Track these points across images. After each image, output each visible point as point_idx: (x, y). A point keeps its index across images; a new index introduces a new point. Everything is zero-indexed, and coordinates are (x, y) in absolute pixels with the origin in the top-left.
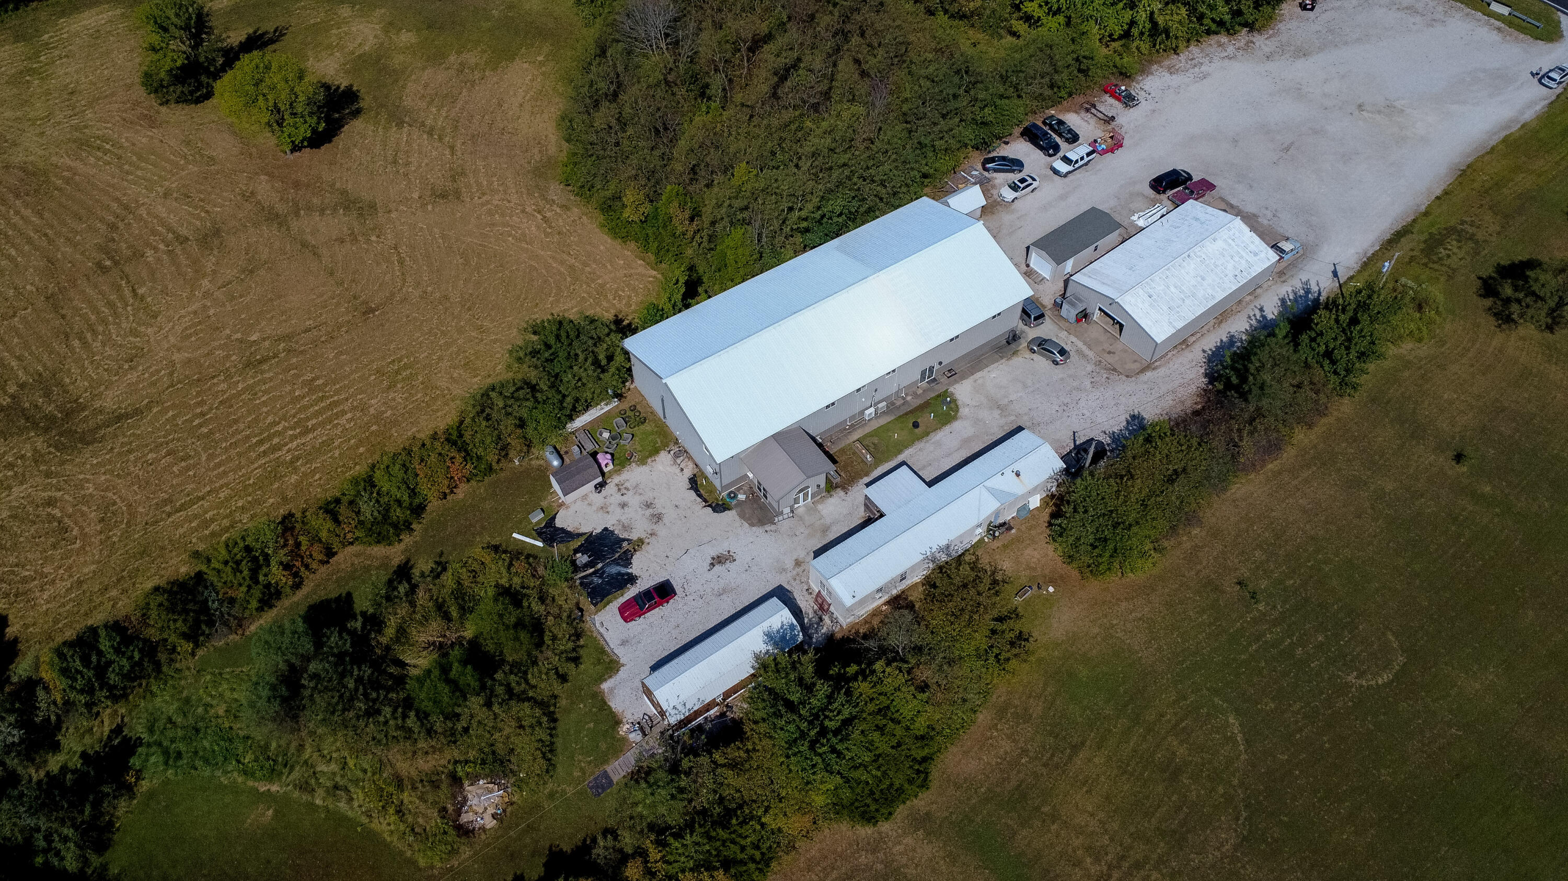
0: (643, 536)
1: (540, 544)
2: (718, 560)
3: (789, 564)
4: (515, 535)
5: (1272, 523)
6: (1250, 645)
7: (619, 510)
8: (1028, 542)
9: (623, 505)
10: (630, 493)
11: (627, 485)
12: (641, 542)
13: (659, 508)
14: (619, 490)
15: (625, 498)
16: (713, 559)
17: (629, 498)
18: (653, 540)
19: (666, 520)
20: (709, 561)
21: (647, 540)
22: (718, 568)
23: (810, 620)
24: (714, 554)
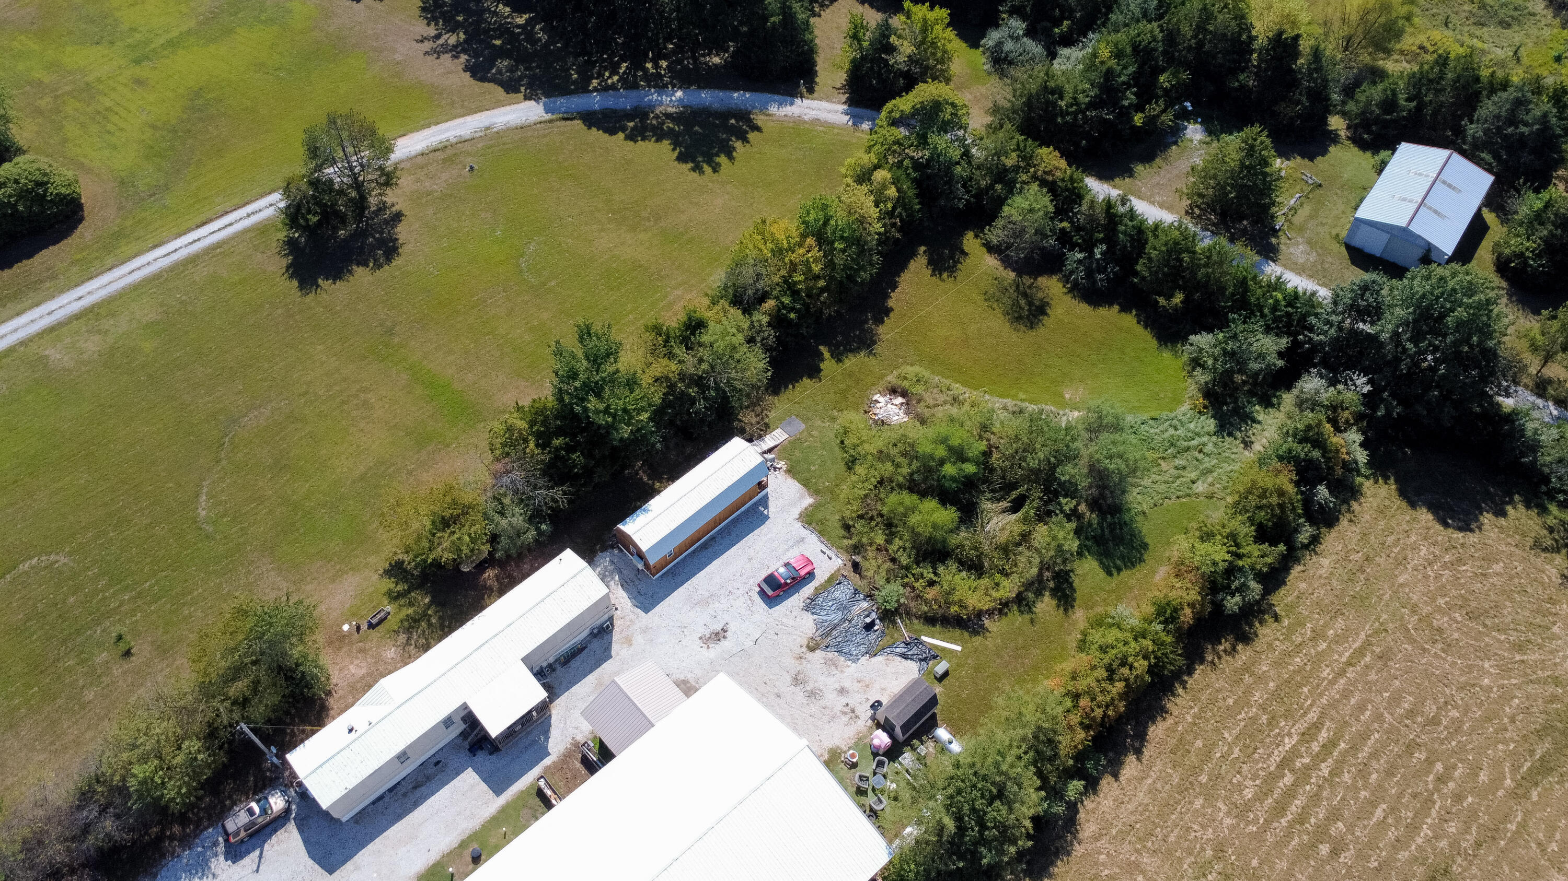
0: (810, 655)
1: (924, 638)
2: (719, 636)
3: (639, 640)
4: (959, 648)
5: (52, 743)
6: (151, 587)
7: (847, 684)
8: (359, 685)
9: (842, 691)
10: (839, 707)
11: (845, 719)
12: (812, 649)
13: (799, 695)
14: (853, 711)
15: (844, 701)
16: (724, 637)
17: (838, 703)
18: (799, 651)
19: (788, 679)
20: (728, 634)
21: (804, 649)
22: (718, 627)
23: (613, 579)
24: (724, 643)
